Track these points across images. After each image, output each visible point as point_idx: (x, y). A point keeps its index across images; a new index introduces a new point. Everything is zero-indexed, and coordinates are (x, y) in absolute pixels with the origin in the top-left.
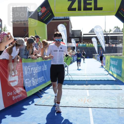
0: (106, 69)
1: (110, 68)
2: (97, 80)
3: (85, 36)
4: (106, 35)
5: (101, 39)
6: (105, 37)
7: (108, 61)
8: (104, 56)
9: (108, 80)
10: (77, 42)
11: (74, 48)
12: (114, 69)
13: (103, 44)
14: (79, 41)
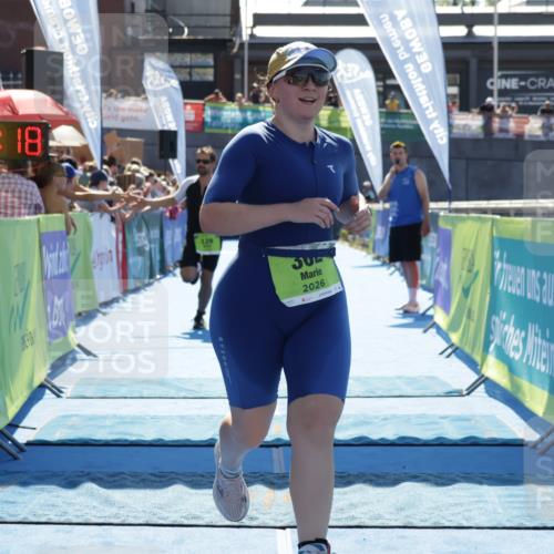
0: (455, 338)
1: (489, 332)
2: (375, 436)
3: (265, 32)
4: (459, 31)
5: (418, 67)
6: (449, 45)
7: (470, 271)
8: (442, 224)
9: (472, 442)
10: (191, 90)
11: (166, 141)
12: (525, 341)
13: (431, 114)
14: (211, 78)
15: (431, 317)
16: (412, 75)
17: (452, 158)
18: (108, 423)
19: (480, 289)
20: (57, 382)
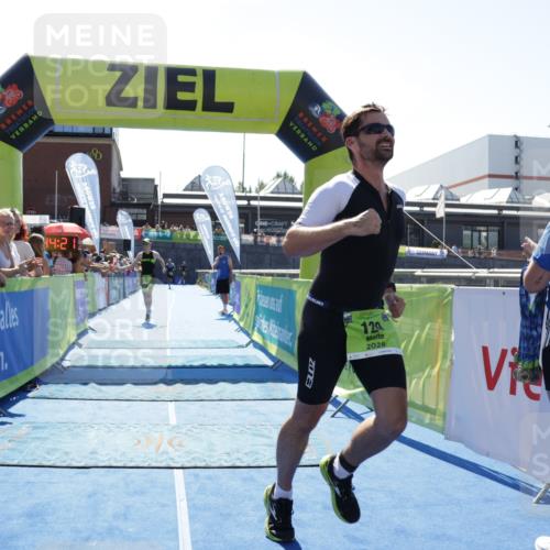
0: (242, 324)
1: (255, 322)
2: (208, 364)
3: (168, 201)
4: (245, 203)
5: (228, 216)
6: (240, 208)
7: (248, 298)
8: (237, 279)
9: (247, 366)
10: (137, 223)
11: (127, 244)
12: (269, 326)
13: (233, 234)
14: (145, 219)
15: (232, 316)
16: (226, 219)
17: (241, 252)
19: (252, 305)
20: (80, 341)
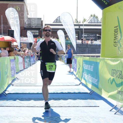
0: (77, 76)
1: (82, 75)
2: (64, 92)
4: (78, 27)
5: (71, 33)
6: (76, 29)
7: (79, 65)
8: (75, 58)
9: (79, 93)
11: (31, 44)
12: (88, 77)
13: (73, 40)
14: (38, 34)
15: (73, 73)
16: (70, 34)
17: (76, 47)
18: (21, 90)
19: (81, 68)
20: (13, 83)
